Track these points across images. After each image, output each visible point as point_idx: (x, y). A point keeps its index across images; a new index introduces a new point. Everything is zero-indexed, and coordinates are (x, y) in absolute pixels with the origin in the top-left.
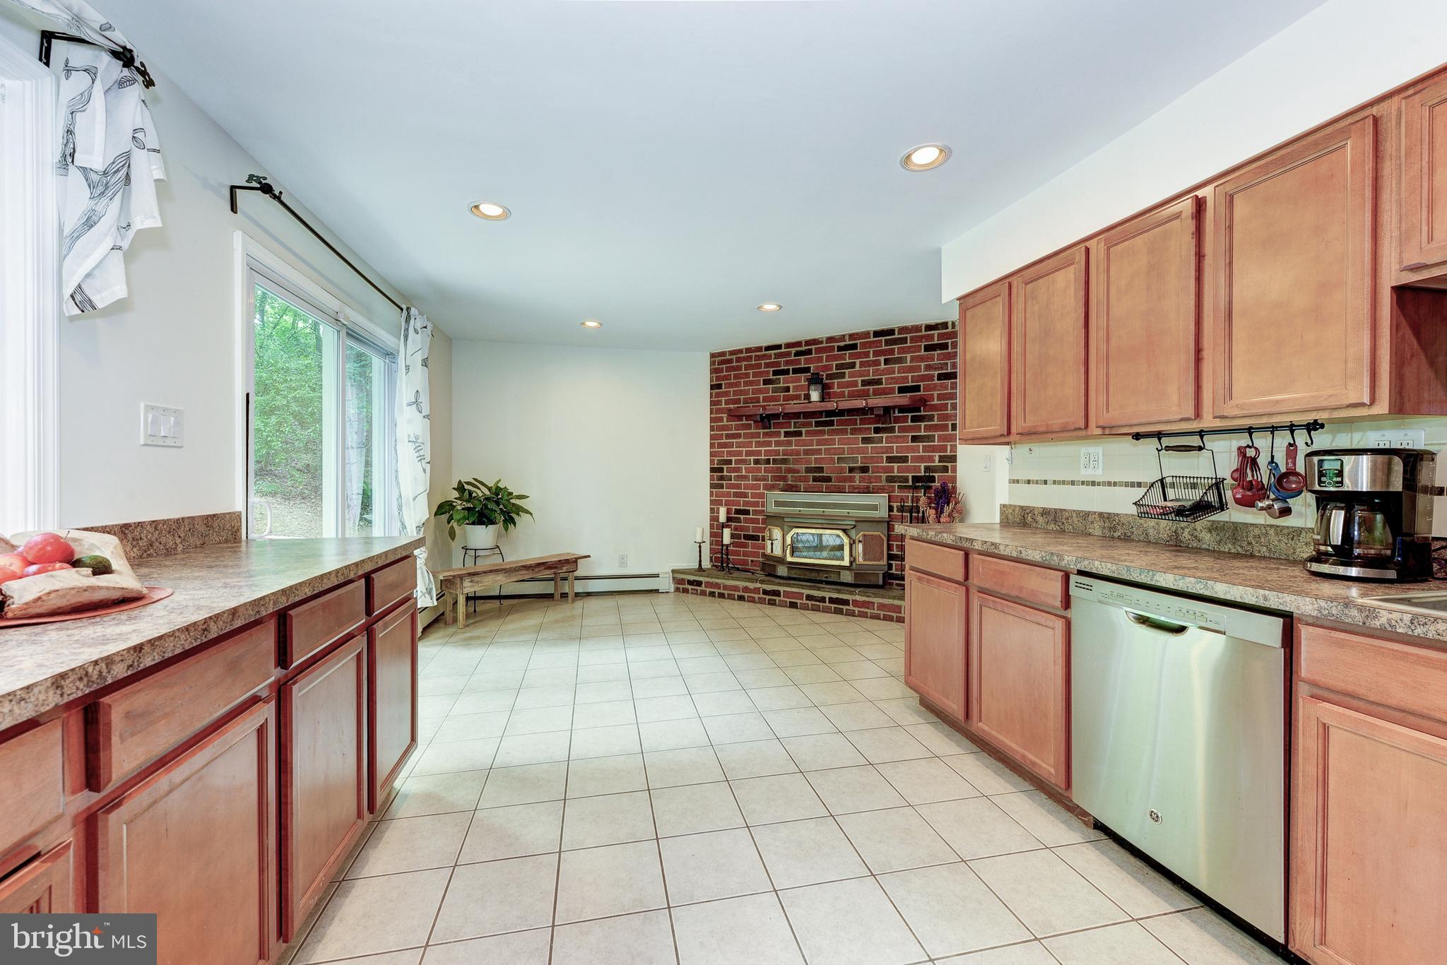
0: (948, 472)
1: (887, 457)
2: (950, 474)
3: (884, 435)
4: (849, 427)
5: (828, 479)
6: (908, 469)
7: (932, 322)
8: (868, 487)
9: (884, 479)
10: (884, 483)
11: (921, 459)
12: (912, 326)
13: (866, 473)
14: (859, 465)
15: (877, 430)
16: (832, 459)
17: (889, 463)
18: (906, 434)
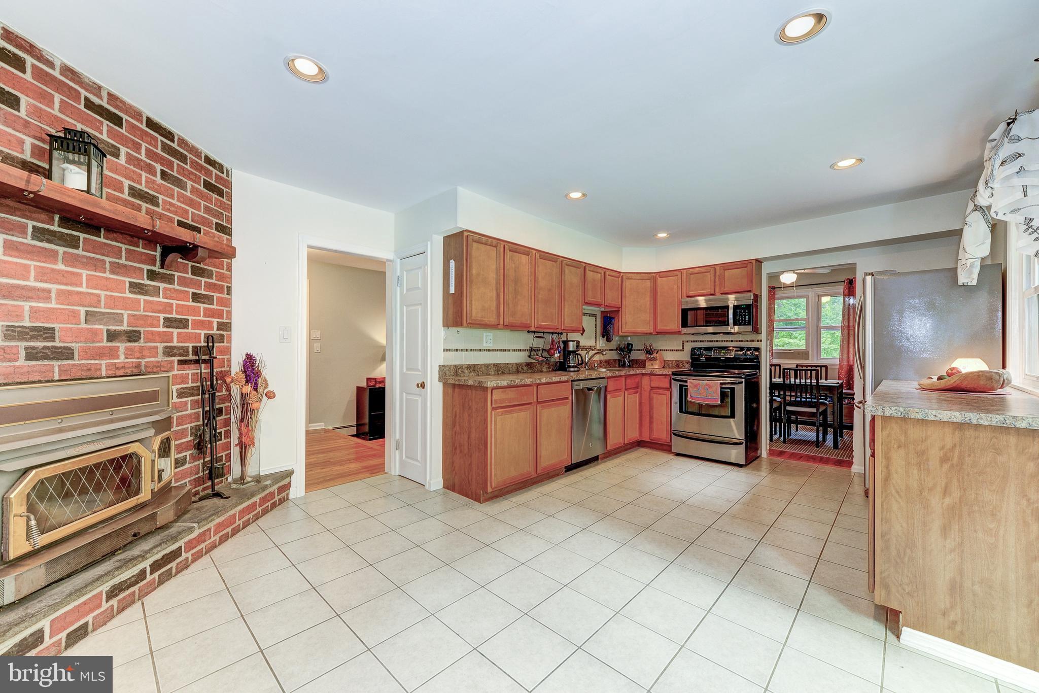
0: (223, 342)
1: (165, 318)
2: (225, 344)
3: (162, 286)
4: (108, 259)
5: (65, 354)
6: (188, 337)
7: (213, 156)
8: (138, 366)
9: (160, 351)
10: (161, 358)
11: (200, 324)
12: (193, 147)
13: (135, 341)
14: (125, 327)
15: (152, 275)
16: (76, 314)
17: (168, 327)
18: (186, 289)
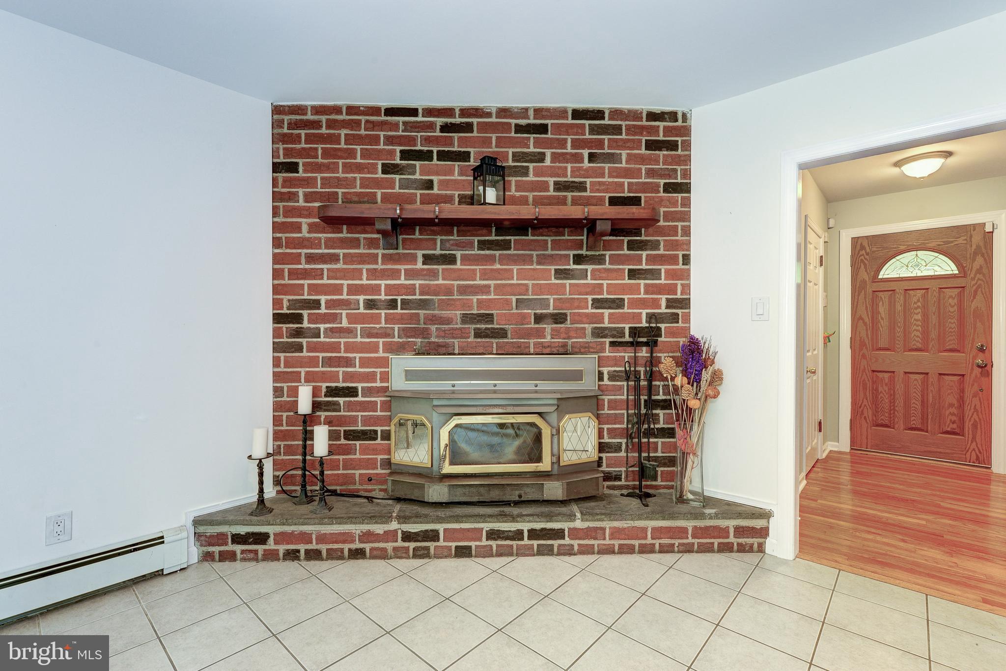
0: (678, 322)
1: (593, 300)
2: (680, 324)
3: (590, 268)
4: (535, 253)
5: (502, 333)
6: (624, 318)
7: (657, 108)
8: (565, 345)
9: (589, 332)
10: (589, 339)
11: (643, 304)
12: (629, 111)
13: (561, 323)
14: (551, 310)
15: (578, 259)
16: (509, 302)
17: (597, 308)
18: (621, 267)
